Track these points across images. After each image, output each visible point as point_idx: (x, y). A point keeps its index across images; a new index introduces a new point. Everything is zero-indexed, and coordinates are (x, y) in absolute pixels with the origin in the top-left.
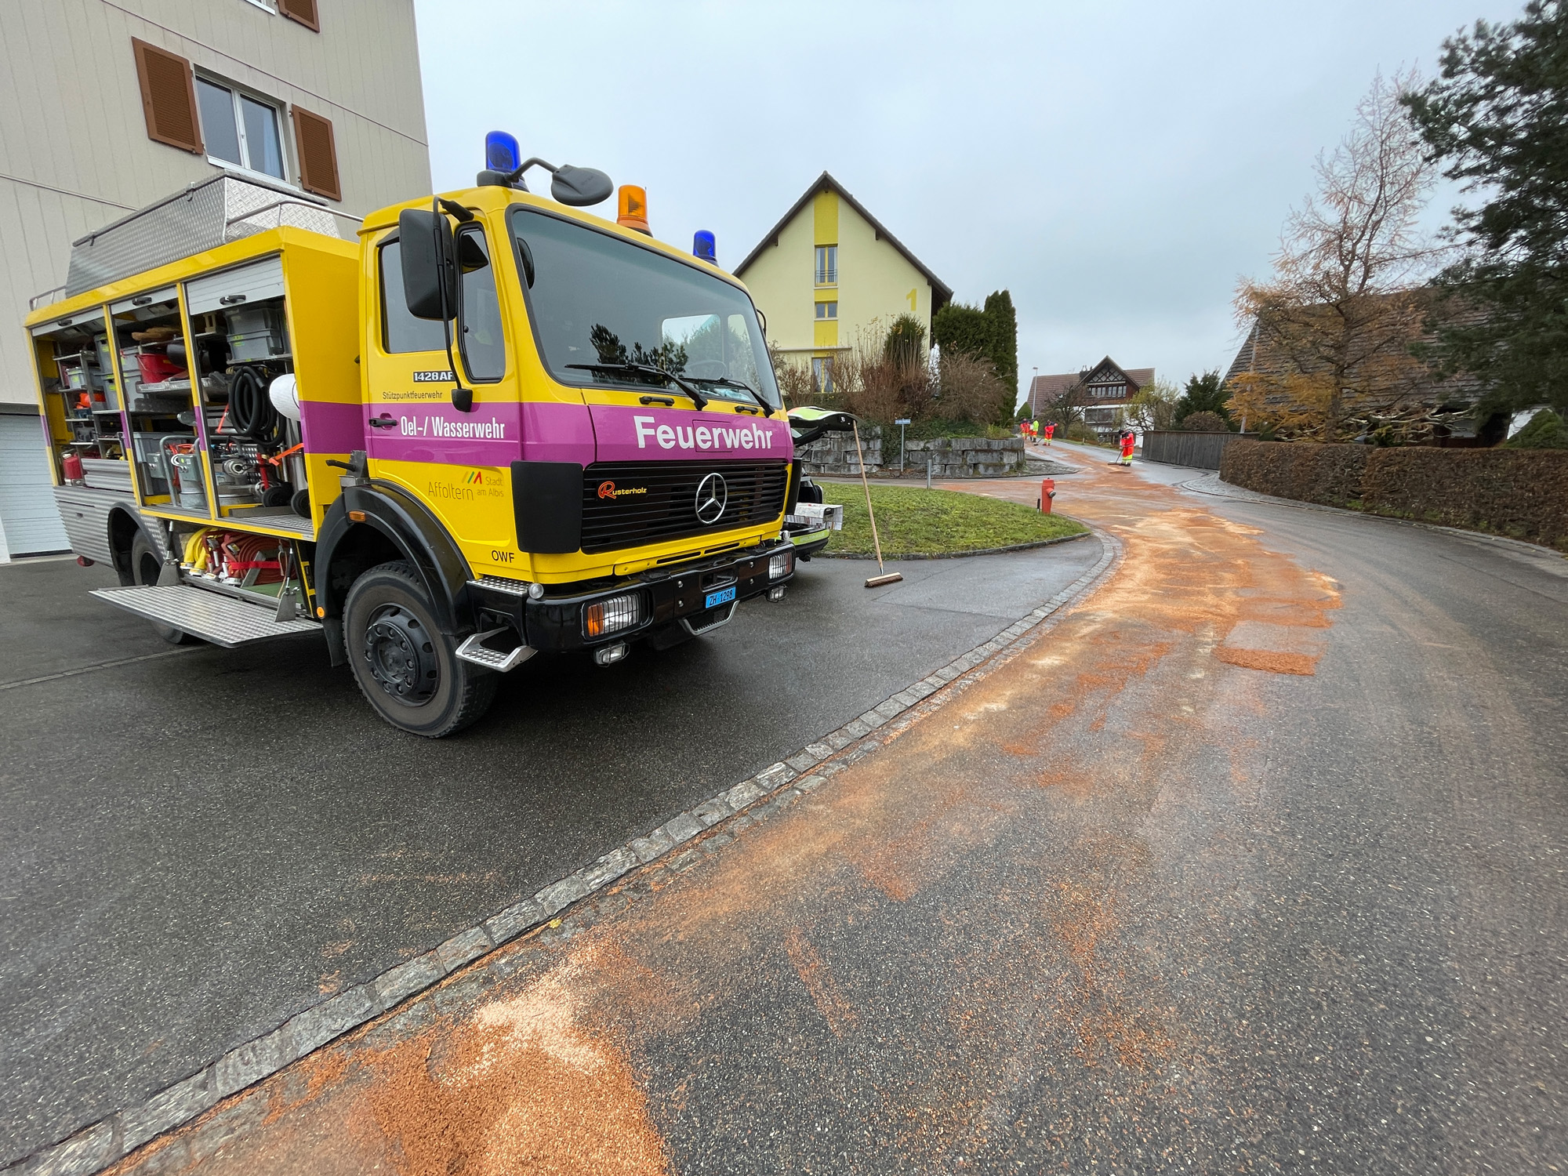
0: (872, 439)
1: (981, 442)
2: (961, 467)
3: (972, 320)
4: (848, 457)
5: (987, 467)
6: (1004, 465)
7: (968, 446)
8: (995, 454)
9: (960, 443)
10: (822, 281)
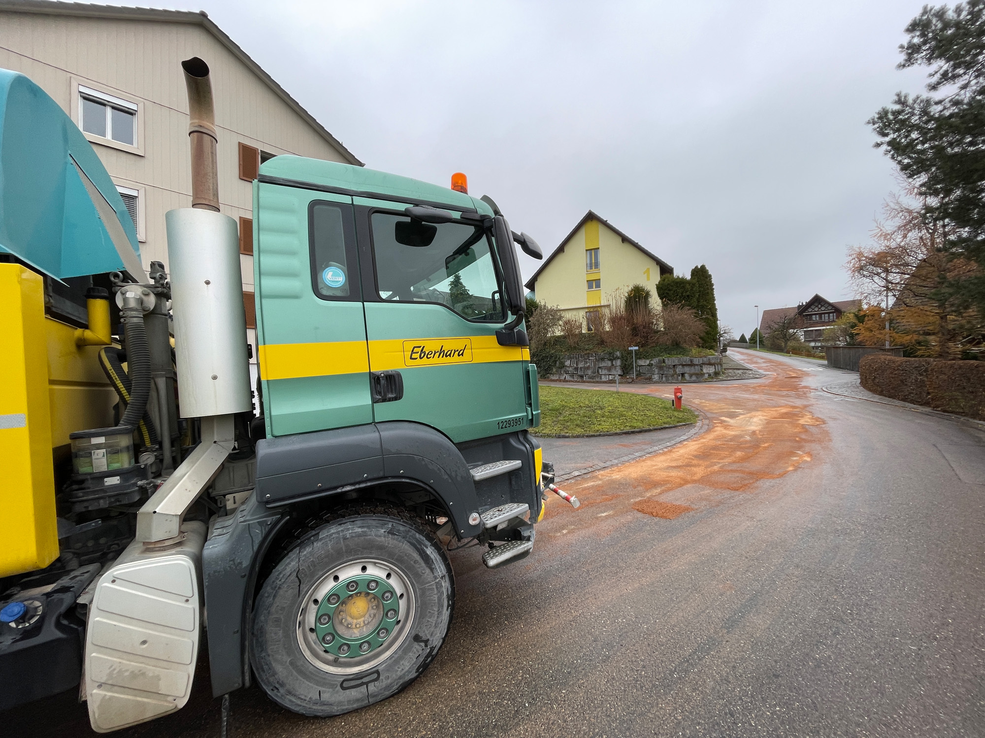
0: (614, 359)
1: (686, 359)
2: (673, 376)
3: (680, 284)
4: (600, 370)
5: (691, 376)
6: (704, 374)
7: (676, 362)
8: (696, 367)
9: (671, 360)
10: (591, 268)
